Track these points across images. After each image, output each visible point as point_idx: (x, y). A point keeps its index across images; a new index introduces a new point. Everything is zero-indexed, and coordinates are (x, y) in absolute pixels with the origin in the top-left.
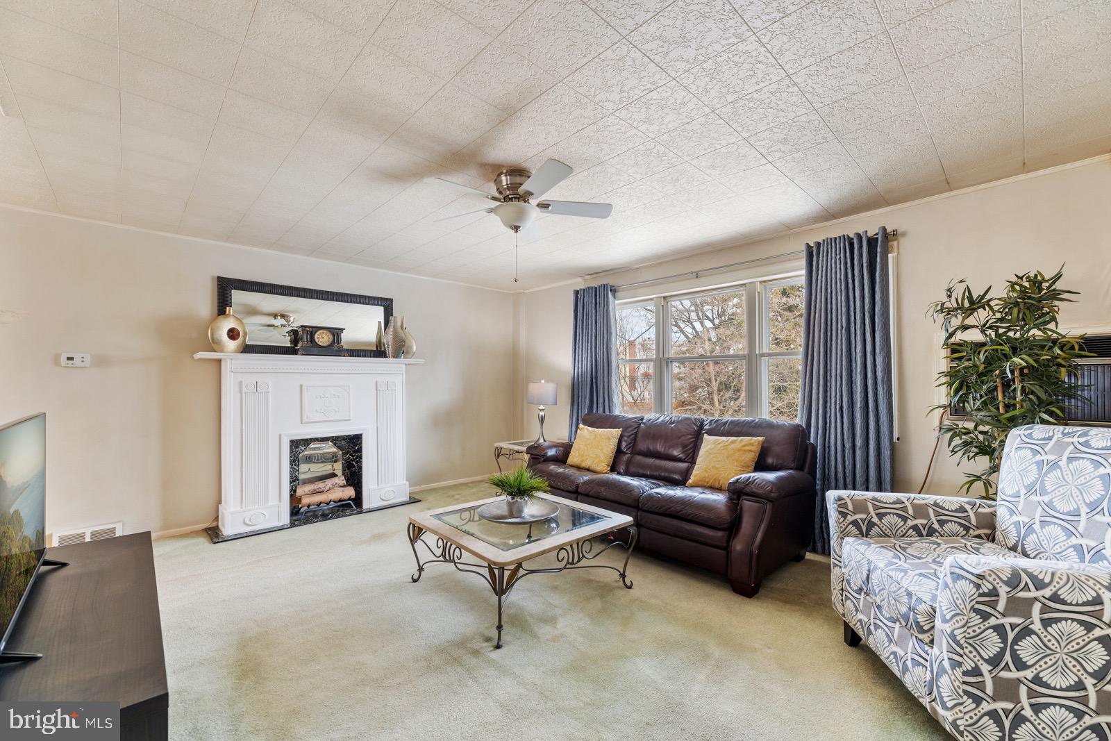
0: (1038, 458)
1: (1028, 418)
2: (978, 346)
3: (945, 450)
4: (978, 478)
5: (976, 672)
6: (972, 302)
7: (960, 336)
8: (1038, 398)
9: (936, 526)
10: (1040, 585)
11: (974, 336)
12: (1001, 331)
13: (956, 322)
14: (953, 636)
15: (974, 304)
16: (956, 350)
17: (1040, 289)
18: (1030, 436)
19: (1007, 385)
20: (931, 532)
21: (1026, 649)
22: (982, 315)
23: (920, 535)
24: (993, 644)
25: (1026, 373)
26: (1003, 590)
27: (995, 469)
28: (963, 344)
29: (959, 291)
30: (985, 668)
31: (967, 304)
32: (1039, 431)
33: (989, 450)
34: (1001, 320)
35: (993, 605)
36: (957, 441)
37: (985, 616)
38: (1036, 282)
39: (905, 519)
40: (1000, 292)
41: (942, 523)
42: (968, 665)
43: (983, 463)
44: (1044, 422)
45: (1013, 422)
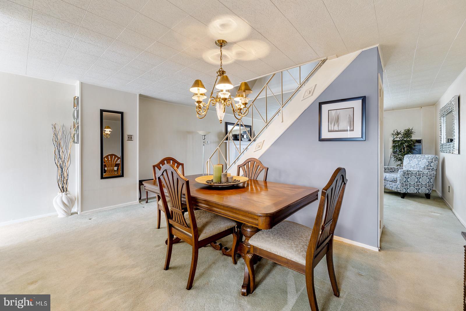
0: (410, 165)
1: (408, 153)
2: (399, 141)
3: (393, 159)
4: (399, 165)
5: (403, 183)
6: (398, 133)
7: (396, 139)
8: (409, 150)
9: (394, 171)
10: (410, 171)
11: (398, 139)
12: (403, 139)
13: (395, 137)
14: (400, 180)
15: (398, 134)
16: (394, 141)
17: (409, 131)
18: (408, 156)
19: (404, 149)
20: (393, 172)
21: (409, 180)
22: (400, 135)
23: (391, 172)
24: (405, 179)
25: (408, 146)
26: (406, 172)
27: (402, 163)
28: (396, 141)
29: (396, 131)
30: (404, 183)
31: (397, 134)
32: (409, 155)
33: (401, 160)
34: (403, 137)
35: (405, 174)
36: (395, 158)
37: (404, 176)
38: (409, 130)
39: (389, 170)
40: (403, 131)
41: (395, 170)
42: (402, 183)
43: (399, 162)
44: (410, 154)
45: (405, 154)
